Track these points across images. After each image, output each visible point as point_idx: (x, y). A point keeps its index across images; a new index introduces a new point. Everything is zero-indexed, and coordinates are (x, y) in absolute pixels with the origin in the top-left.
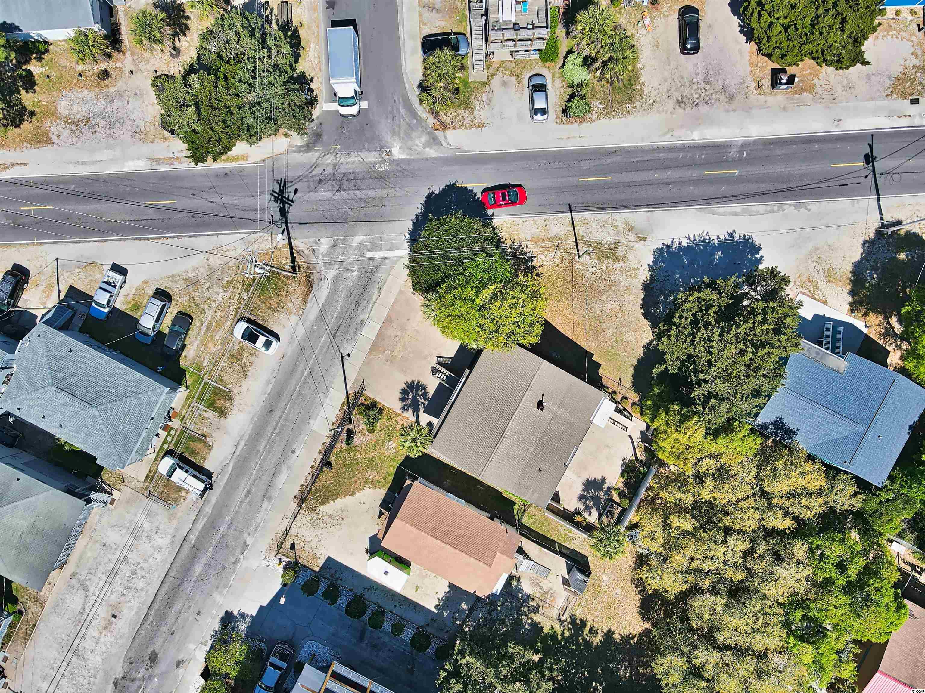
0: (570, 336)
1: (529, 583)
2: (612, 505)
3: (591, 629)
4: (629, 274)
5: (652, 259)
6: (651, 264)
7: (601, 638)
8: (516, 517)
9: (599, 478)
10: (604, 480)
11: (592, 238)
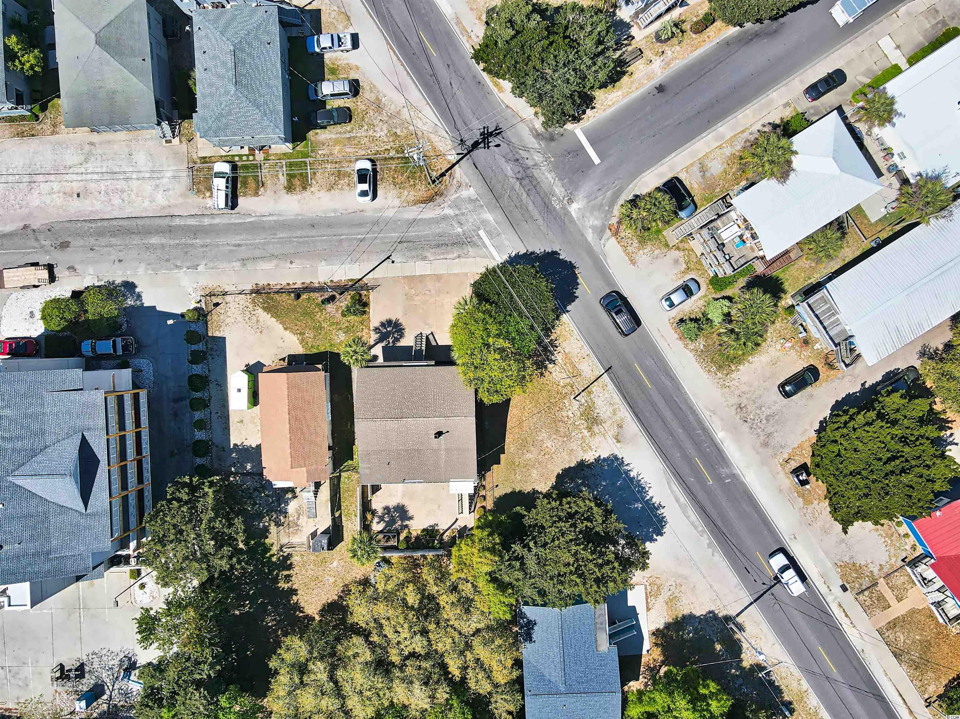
0: (508, 427)
1: (297, 506)
2: (395, 536)
3: (289, 576)
4: (584, 445)
5: (605, 457)
6: (602, 457)
7: (286, 587)
8: (342, 467)
9: (410, 513)
10: (411, 518)
11: (595, 400)
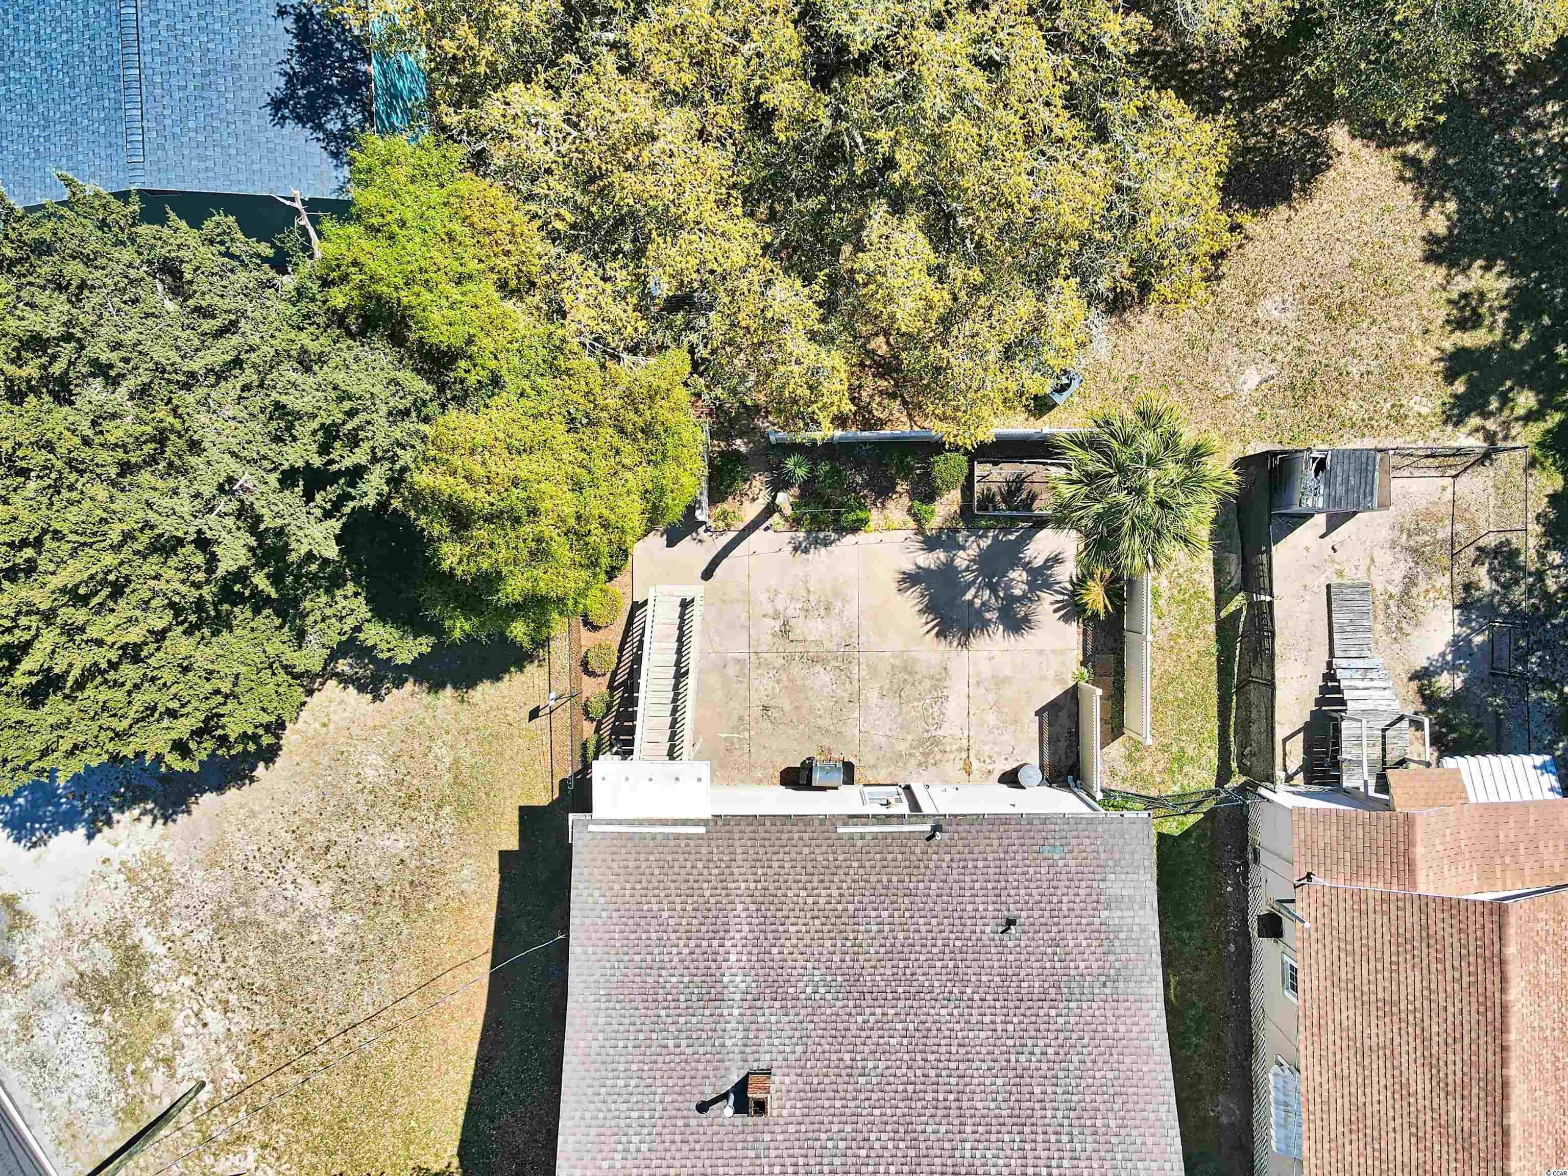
1: (1416, 637)
9: (911, 601)
10: (910, 579)
